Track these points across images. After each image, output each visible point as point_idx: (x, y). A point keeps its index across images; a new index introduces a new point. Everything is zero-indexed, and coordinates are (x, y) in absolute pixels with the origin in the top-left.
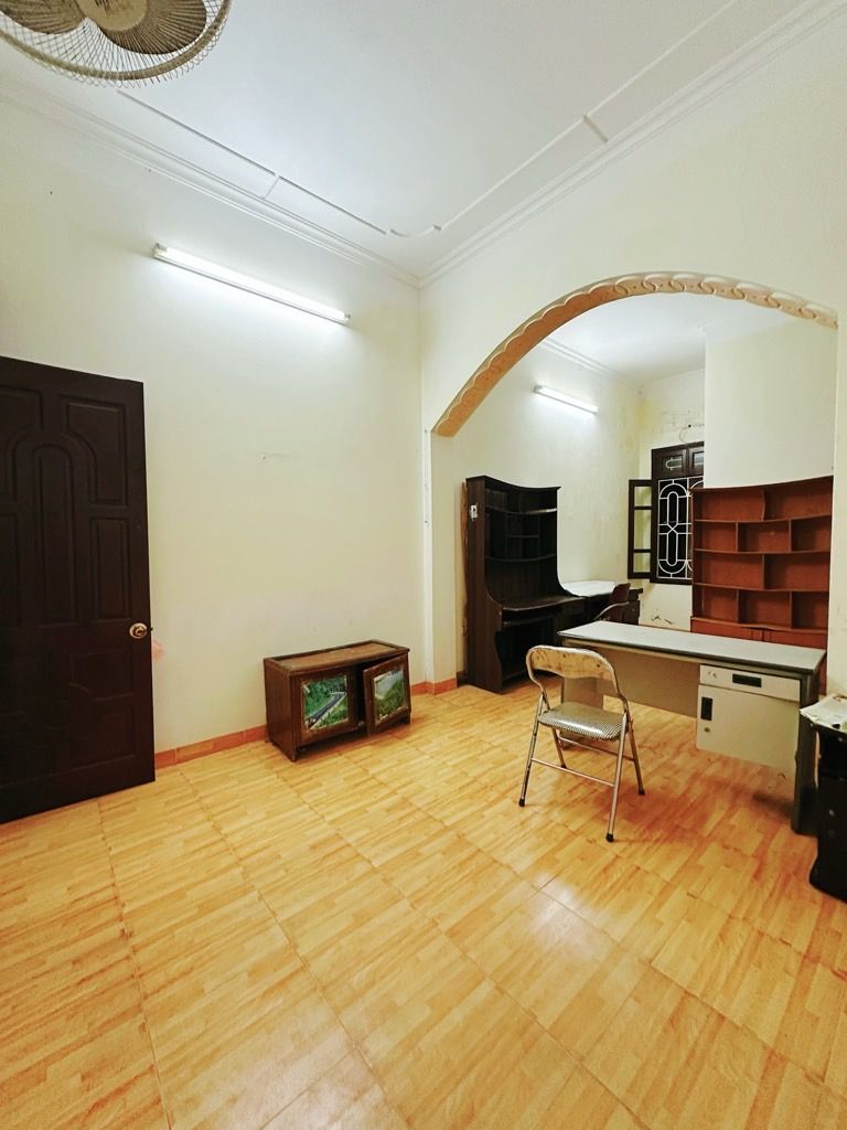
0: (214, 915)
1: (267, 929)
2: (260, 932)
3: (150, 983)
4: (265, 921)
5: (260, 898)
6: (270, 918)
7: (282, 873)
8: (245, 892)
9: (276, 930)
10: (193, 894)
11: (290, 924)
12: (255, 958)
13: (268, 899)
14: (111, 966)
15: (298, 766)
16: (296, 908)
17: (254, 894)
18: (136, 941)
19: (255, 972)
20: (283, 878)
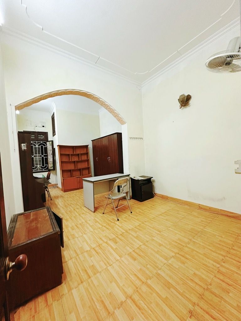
0: (170, 281)
1: (170, 264)
2: (172, 266)
3: (200, 290)
4: (168, 266)
5: (160, 269)
6: (167, 264)
7: (148, 266)
8: (159, 275)
9: (170, 262)
10: (164, 294)
11: (166, 259)
12: (179, 264)
13: (160, 267)
14: (204, 310)
15: (68, 279)
16: (161, 258)
17: (159, 272)
18: (191, 306)
19: (183, 263)
20: (150, 265)
